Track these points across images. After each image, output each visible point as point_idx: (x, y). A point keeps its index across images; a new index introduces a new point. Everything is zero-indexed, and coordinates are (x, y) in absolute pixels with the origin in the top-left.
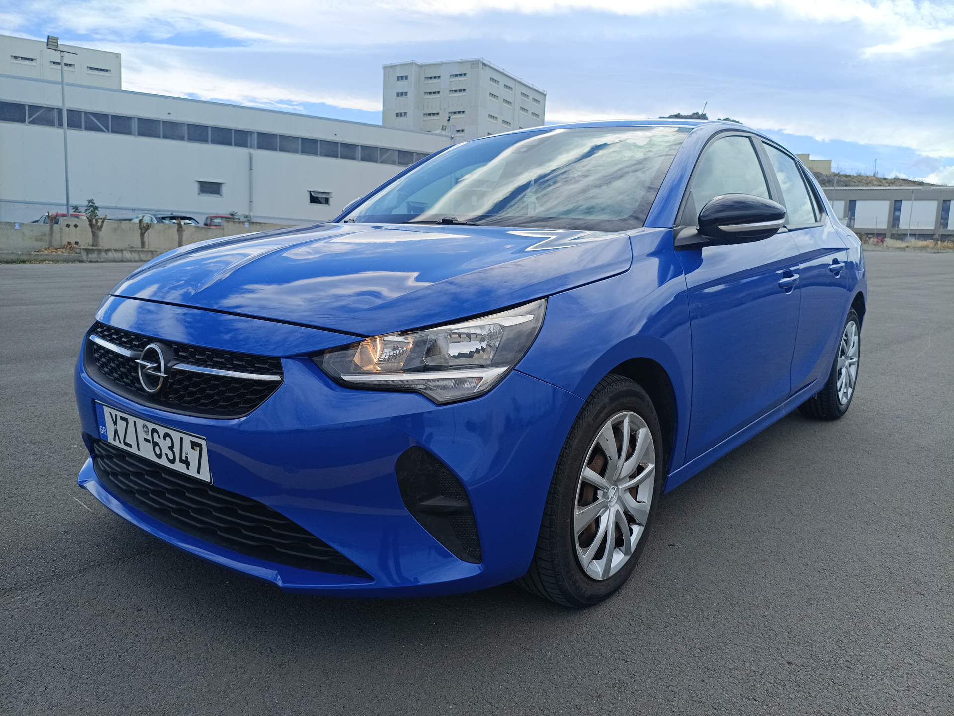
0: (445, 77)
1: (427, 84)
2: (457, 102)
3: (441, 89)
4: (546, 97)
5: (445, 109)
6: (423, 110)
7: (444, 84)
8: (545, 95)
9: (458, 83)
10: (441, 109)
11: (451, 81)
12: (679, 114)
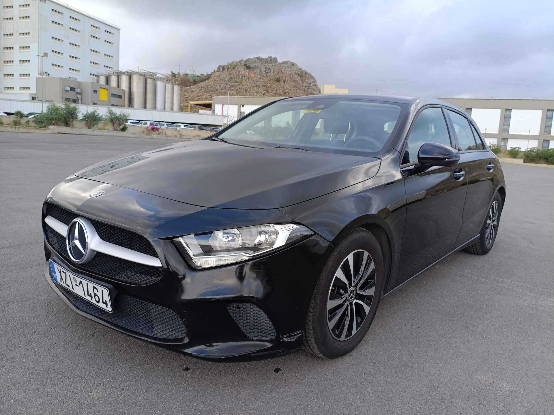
0: (16, 7)
1: (5, 11)
2: (24, 26)
3: (14, 16)
4: (120, 30)
5: (17, 31)
6: (3, 31)
7: (16, 12)
8: (119, 30)
9: (25, 11)
10: (14, 31)
11: (20, 10)
12: (260, 57)
